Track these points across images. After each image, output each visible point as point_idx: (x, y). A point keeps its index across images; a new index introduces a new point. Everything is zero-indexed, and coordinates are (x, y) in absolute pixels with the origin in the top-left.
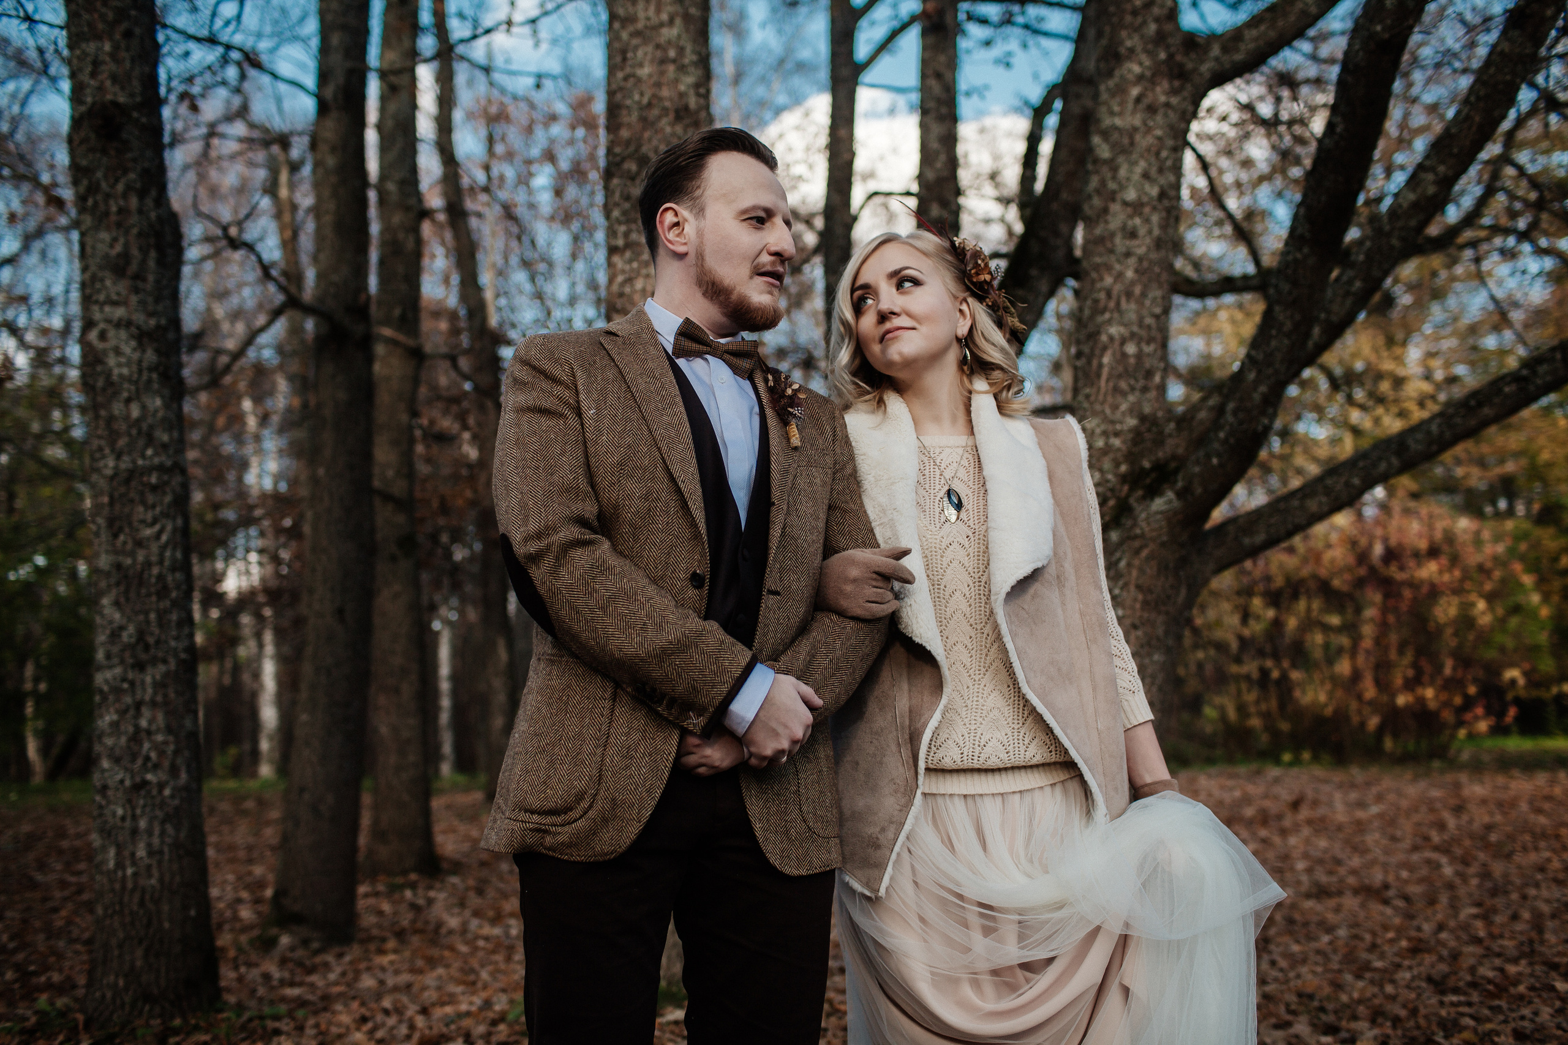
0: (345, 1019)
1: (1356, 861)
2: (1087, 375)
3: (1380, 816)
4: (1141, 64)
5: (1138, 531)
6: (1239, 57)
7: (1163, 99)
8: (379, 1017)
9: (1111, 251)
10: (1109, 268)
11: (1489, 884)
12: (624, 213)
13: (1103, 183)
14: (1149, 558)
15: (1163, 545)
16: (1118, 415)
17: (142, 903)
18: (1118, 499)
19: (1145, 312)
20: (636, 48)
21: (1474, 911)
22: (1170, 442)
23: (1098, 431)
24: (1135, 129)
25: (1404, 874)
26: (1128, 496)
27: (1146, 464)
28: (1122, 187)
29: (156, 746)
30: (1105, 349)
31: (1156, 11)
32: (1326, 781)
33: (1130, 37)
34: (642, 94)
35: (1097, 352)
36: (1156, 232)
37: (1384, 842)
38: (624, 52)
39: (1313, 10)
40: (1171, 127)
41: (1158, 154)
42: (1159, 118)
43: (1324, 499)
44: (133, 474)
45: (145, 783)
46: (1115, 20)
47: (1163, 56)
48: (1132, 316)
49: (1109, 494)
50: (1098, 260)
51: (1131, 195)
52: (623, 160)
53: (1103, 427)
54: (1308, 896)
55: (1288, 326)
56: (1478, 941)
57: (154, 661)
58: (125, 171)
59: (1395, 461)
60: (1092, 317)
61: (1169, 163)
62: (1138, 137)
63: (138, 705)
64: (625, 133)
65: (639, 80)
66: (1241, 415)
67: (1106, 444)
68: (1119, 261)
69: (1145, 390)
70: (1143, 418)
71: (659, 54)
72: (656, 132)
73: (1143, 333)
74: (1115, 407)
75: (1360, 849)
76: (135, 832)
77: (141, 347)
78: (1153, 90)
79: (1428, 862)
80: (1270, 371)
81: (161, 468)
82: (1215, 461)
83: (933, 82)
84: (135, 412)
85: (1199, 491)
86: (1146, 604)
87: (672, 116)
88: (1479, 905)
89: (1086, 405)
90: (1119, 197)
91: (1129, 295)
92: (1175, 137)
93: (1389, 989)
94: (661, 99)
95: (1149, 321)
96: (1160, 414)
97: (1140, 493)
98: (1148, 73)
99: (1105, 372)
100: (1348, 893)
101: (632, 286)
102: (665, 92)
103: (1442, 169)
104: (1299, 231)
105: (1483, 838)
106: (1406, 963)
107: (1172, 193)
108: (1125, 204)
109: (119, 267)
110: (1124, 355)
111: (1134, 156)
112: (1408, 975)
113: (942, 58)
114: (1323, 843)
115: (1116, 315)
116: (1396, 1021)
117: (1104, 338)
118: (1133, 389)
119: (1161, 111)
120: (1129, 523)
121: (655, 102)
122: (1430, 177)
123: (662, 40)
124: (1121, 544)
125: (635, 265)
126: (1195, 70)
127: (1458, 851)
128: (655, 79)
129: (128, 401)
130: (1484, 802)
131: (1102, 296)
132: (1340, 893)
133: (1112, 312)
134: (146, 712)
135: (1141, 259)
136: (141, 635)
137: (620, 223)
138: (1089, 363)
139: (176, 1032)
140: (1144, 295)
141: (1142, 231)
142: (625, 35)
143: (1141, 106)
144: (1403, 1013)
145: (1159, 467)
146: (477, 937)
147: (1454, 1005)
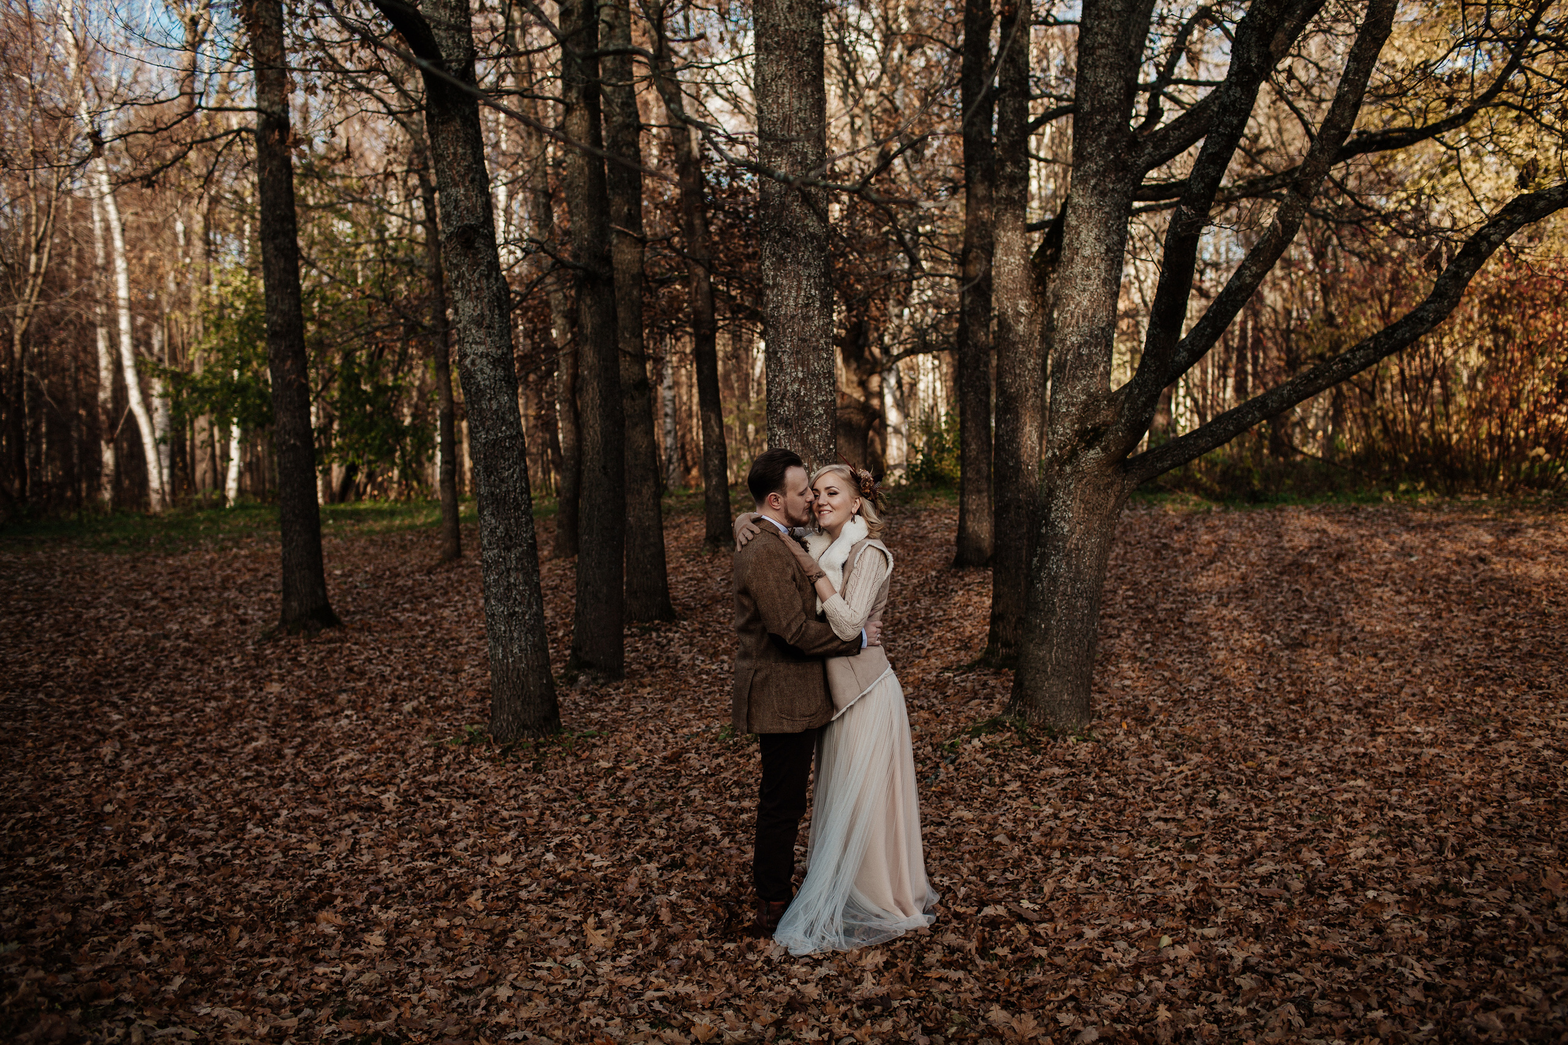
0: (629, 737)
8: (648, 735)
9: (1074, 289)
10: (1073, 298)
14: (1086, 485)
15: (1097, 475)
17: (518, 677)
18: (1073, 445)
22: (1103, 413)
26: (1077, 445)
27: (1089, 426)
28: (1083, 246)
29: (519, 593)
30: (1069, 350)
35: (1064, 352)
41: (1106, 223)
42: (1107, 200)
44: (496, 442)
45: (515, 613)
48: (1087, 330)
50: (1067, 292)
51: (1087, 252)
53: (1066, 399)
57: (515, 545)
58: (479, 265)
60: (1062, 329)
62: (1093, 213)
63: (508, 570)
67: (1068, 410)
68: (1079, 295)
69: (1092, 376)
70: (1090, 395)
73: (1092, 341)
74: (1074, 387)
76: (512, 639)
77: (495, 368)
78: (1104, 182)
81: (511, 437)
84: (495, 407)
86: (1085, 509)
90: (1080, 252)
91: (1084, 316)
95: (1097, 332)
96: (1100, 393)
97: (1083, 445)
98: (1101, 170)
99: (1069, 364)
103: (1254, 268)
108: (1084, 257)
109: (478, 322)
110: (1080, 355)
111: (1090, 226)
117: (1068, 343)
118: (1085, 376)
119: (1109, 195)
120: (1076, 463)
122: (1248, 272)
124: (1071, 474)
129: (490, 399)
131: (1068, 315)
133: (1073, 327)
134: (513, 574)
135: (1092, 294)
136: (507, 530)
139: (543, 745)
145: (1095, 429)
146: (700, 673)
147: (1267, 743)
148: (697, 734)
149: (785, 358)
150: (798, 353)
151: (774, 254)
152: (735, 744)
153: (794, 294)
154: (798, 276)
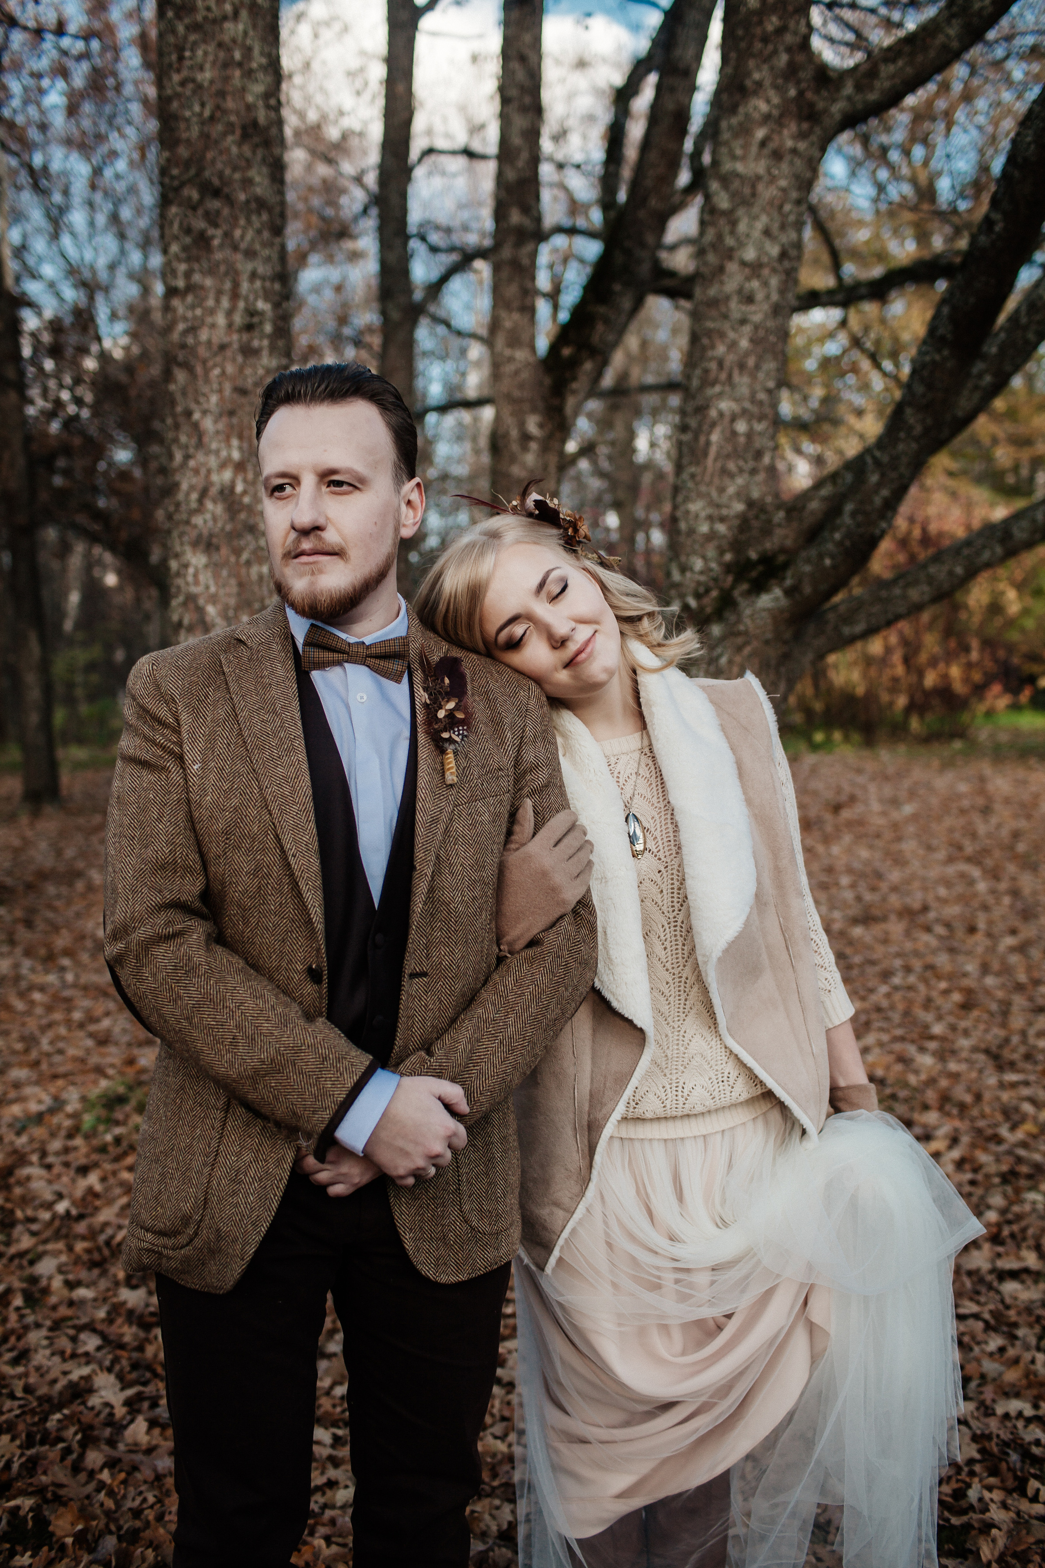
1: (895, 876)
2: (692, 451)
3: (914, 817)
4: (768, 101)
5: (741, 628)
6: (873, 97)
7: (789, 143)
9: (725, 317)
10: (722, 335)
11: (1019, 905)
12: (185, 249)
13: (720, 237)
14: (750, 656)
15: (767, 642)
16: (724, 500)
18: (722, 590)
19: (758, 387)
20: (195, 45)
21: (1009, 941)
22: (779, 532)
23: (703, 514)
24: (758, 178)
25: (942, 892)
26: (733, 587)
27: (753, 555)
28: (741, 245)
30: (713, 425)
31: (789, 38)
32: (859, 771)
33: (758, 68)
34: (203, 105)
35: (705, 427)
36: (775, 297)
37: (921, 852)
38: (180, 49)
39: (955, 45)
40: (797, 177)
41: (781, 207)
42: (785, 166)
43: (926, 588)
46: (743, 45)
47: (792, 93)
48: (744, 391)
49: (711, 584)
50: (710, 324)
51: (750, 254)
52: (183, 184)
53: (709, 511)
54: (855, 921)
55: (918, 430)
56: (1019, 988)
59: (999, 550)
60: (701, 388)
61: (792, 218)
62: (760, 187)
64: (183, 152)
65: (199, 87)
66: (860, 518)
67: (712, 529)
68: (733, 329)
69: (754, 472)
70: (751, 504)
71: (222, 54)
72: (221, 153)
73: (755, 409)
74: (722, 490)
75: (899, 861)
78: (780, 133)
79: (962, 875)
80: (893, 475)
82: (828, 562)
83: (515, 65)
85: (807, 589)
87: (238, 132)
88: (1013, 932)
89: (690, 484)
90: (737, 254)
91: (742, 366)
92: (799, 189)
93: (953, 1066)
94: (225, 112)
95: (762, 396)
96: (769, 499)
97: (745, 586)
98: (776, 113)
99: (713, 451)
100: (893, 917)
101: (196, 337)
102: (230, 104)
104: (941, 331)
105: (1011, 848)
106: (963, 1024)
107: (793, 253)
108: (743, 264)
110: (734, 433)
111: (756, 210)
112: (964, 1043)
113: (527, 38)
114: (864, 853)
115: (727, 389)
116: (963, 1107)
117: (713, 413)
118: (741, 470)
119: (788, 158)
120: (733, 618)
121: (218, 114)
123: (226, 38)
124: (723, 638)
125: (198, 312)
126: (826, 111)
127: (989, 862)
128: (218, 86)
130: (1007, 801)
131: (713, 366)
132: (884, 919)
133: (723, 384)
135: (756, 328)
137: (179, 260)
138: (696, 438)
140: (757, 367)
141: (760, 296)
142: (181, 29)
143: (766, 151)
144: (968, 1098)
145: (766, 560)
146: (32, 988)
147: (1013, 1085)
148: (39, 1118)
149: (208, 424)
150: (231, 413)
151: (188, 231)
152: (118, 1140)
153: (225, 303)
154: (233, 274)
